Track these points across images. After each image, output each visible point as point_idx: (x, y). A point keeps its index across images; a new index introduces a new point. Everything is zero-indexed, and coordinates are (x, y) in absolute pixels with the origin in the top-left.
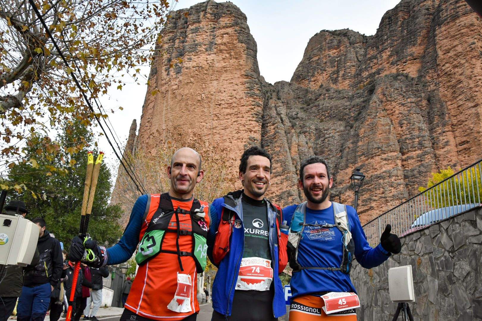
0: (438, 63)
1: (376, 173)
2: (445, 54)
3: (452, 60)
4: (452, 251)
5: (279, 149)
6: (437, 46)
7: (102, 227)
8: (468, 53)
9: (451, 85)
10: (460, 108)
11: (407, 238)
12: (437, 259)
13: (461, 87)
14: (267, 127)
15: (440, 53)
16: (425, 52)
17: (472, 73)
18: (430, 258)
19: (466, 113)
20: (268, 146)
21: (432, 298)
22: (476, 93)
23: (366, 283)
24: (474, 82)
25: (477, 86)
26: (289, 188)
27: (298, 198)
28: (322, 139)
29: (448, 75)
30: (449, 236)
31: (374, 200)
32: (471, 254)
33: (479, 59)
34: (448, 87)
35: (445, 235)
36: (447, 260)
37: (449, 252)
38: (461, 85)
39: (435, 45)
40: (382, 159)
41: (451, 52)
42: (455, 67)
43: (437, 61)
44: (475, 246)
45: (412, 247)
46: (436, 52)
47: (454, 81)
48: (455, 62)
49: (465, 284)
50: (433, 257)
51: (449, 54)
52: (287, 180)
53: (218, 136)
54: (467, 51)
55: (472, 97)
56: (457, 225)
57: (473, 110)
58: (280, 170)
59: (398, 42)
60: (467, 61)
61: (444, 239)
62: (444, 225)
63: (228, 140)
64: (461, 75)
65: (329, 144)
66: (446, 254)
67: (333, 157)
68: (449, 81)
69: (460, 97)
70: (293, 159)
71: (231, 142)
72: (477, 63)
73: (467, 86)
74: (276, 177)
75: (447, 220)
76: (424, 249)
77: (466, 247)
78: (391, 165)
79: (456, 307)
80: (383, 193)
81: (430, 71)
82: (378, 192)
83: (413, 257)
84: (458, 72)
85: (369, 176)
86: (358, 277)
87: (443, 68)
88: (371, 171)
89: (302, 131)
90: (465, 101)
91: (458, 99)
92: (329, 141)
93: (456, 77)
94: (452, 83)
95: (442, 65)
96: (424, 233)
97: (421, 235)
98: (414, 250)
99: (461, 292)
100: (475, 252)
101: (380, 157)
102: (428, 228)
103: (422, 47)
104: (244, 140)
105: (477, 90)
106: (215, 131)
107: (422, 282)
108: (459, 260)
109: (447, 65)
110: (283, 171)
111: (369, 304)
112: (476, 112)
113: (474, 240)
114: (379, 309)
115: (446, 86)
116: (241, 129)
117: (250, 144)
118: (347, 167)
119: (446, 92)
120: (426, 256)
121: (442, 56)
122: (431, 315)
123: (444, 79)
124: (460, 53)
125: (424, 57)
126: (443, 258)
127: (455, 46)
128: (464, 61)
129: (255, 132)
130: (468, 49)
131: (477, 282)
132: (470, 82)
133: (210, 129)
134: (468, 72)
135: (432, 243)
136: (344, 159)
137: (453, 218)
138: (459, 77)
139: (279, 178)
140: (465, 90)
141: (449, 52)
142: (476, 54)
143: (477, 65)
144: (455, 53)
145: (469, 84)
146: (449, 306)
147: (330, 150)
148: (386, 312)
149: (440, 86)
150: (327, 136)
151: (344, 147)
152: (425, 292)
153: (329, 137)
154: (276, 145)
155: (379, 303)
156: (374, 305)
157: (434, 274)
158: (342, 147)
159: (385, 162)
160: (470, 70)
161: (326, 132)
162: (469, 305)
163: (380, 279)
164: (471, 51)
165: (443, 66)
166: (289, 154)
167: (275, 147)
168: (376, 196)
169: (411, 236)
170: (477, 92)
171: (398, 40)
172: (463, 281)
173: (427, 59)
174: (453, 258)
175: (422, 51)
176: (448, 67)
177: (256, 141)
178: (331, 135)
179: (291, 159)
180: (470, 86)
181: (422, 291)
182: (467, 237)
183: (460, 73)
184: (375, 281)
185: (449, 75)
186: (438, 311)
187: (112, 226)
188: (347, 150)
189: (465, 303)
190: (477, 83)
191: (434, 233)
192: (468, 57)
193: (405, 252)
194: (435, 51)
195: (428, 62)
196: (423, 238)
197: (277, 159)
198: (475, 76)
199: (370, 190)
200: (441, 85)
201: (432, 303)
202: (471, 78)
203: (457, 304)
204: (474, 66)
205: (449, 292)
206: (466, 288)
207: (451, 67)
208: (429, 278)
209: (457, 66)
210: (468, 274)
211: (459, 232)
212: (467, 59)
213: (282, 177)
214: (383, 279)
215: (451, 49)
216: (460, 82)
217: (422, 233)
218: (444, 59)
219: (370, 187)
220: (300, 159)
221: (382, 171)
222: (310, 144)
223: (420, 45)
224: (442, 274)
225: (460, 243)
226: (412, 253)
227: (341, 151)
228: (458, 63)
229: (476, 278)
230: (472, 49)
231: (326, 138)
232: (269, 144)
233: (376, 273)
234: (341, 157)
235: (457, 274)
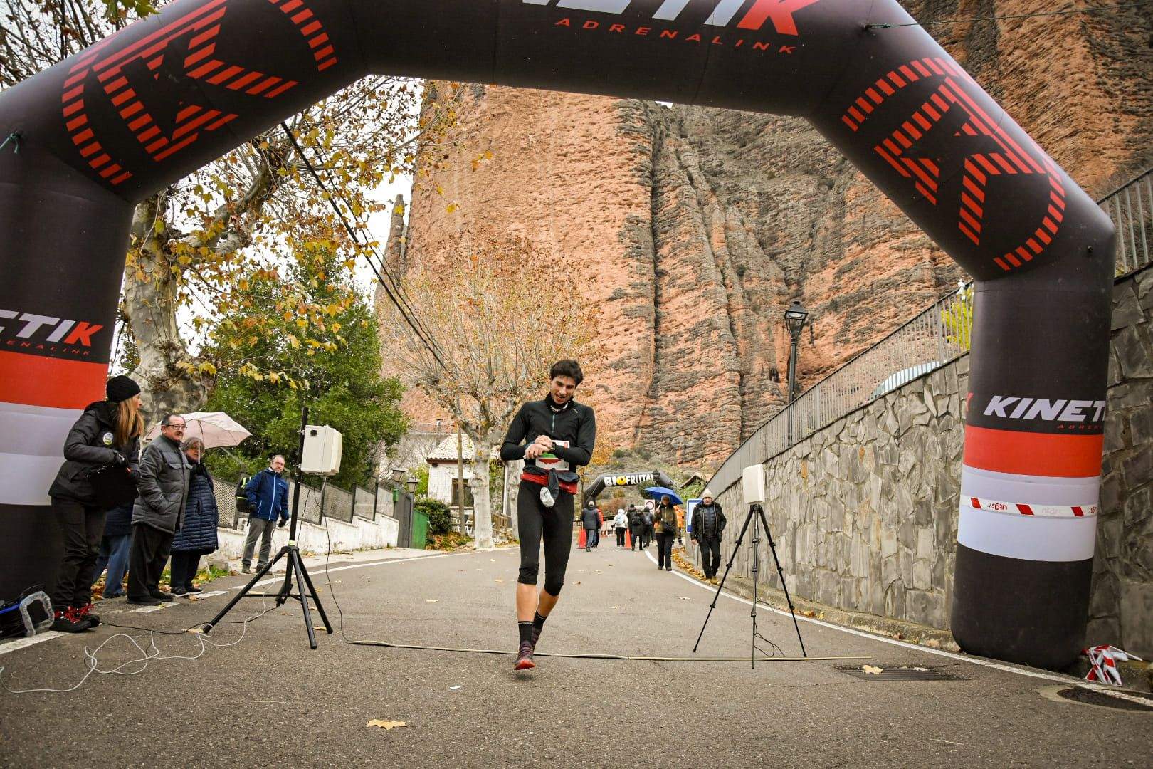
0: (999, 49)
1: (880, 277)
2: (1012, 29)
3: (1026, 41)
4: (898, 437)
5: (688, 237)
6: (997, 15)
7: (373, 417)
8: (1059, 26)
9: (1025, 94)
10: (1043, 140)
11: (849, 418)
12: (882, 448)
13: (1045, 96)
14: (663, 193)
15: (1003, 28)
16: (972, 27)
17: (1065, 68)
18: (874, 447)
19: (1055, 150)
20: (666, 232)
21: (874, 505)
22: (1073, 108)
23: (798, 488)
24: (1070, 86)
25: (1074, 94)
26: (710, 314)
27: (729, 333)
28: (774, 213)
29: (1020, 72)
30: (895, 416)
31: (879, 331)
32: (917, 440)
33: (1079, 39)
34: (1020, 97)
35: (891, 412)
36: (892, 449)
37: (895, 438)
38: (1045, 92)
39: (993, 12)
40: (891, 248)
41: (1025, 24)
42: (1034, 55)
43: (998, 44)
44: (922, 427)
45: (853, 432)
46: (995, 28)
47: (1031, 85)
48: (1034, 46)
49: (909, 481)
50: (878, 445)
51: (1022, 30)
52: (706, 299)
53: (566, 217)
54: (1057, 23)
55: (1066, 116)
56: (904, 399)
57: (1069, 143)
58: (691, 278)
59: (918, 8)
60: (1055, 43)
61: (889, 420)
62: (890, 399)
63: (586, 225)
64: (1044, 72)
65: (787, 223)
66: (892, 440)
67: (795, 248)
68: (1022, 86)
69: (1044, 117)
70: (716, 257)
71: (592, 229)
72: (1075, 46)
73: (1056, 93)
74: (684, 293)
75: (893, 391)
76: (867, 435)
77: (912, 430)
78: (910, 260)
79: (898, 514)
80: (896, 316)
81: (985, 67)
82: (886, 313)
83: (855, 446)
84: (1038, 66)
85: (868, 283)
86: (788, 481)
87: (1010, 59)
88: (872, 273)
89: (732, 199)
90: (1054, 124)
91: (1039, 122)
92: (786, 216)
93: (1035, 76)
94: (1027, 90)
95: (1007, 53)
96: (868, 411)
97: (865, 414)
98: (856, 437)
99: (905, 492)
100: (921, 436)
101: (888, 244)
102: (872, 403)
103: (968, 17)
104: (618, 223)
105: (1075, 101)
106: (558, 208)
107: (864, 482)
108: (905, 449)
109: (1018, 53)
110: (698, 280)
111: (802, 521)
112: (1074, 146)
113: (920, 420)
114: (814, 525)
115: (1015, 96)
116: (611, 201)
117: (630, 231)
118: (824, 266)
119: (1015, 107)
120: (870, 445)
121: (1007, 35)
122: (872, 528)
123: (1013, 80)
124: (1042, 26)
125: (970, 37)
126: (888, 448)
127: (1033, 13)
128: (1050, 43)
129: (638, 205)
130: (1058, 18)
131: (921, 477)
132: (1063, 85)
133: (549, 204)
134: (1058, 66)
135: (877, 424)
136: (818, 251)
137: (899, 388)
138: (1041, 76)
139: (690, 294)
140: (1053, 103)
141: (1020, 26)
142: (1072, 27)
143: (1076, 50)
144: (1032, 26)
145: (1060, 90)
146: (892, 513)
147: (790, 235)
148: (822, 530)
149: (1005, 96)
150: (782, 206)
151: (816, 228)
152: (867, 496)
153: (787, 209)
154: (682, 228)
155: (815, 518)
156: (807, 520)
157: (878, 471)
158: (813, 227)
159: (898, 254)
160: (1062, 61)
161: (779, 198)
162: (912, 509)
163: (816, 482)
164: (1062, 22)
165: (1009, 55)
166: (707, 246)
167: (680, 233)
168: (881, 323)
169: (853, 415)
170: (1076, 105)
171: (919, 4)
172: (908, 477)
173: (978, 40)
174: (898, 446)
175: (967, 26)
176: (1018, 57)
177: (640, 224)
178: (790, 204)
179: (712, 256)
180: (1062, 95)
181: (864, 496)
182: (913, 417)
183: (1043, 67)
184: (810, 485)
185: (1022, 72)
186: (880, 522)
187: (389, 415)
188: (823, 232)
189: (908, 506)
190: (1076, 88)
191: (879, 410)
192: (1057, 35)
193: (845, 440)
194: (993, 24)
195: (980, 48)
196: (866, 418)
197: (685, 257)
198: (1072, 74)
199: (868, 310)
200: (1006, 93)
201: (874, 511)
202: (1063, 78)
203: (901, 510)
204: (1069, 53)
205: (893, 493)
206: (910, 486)
207: (1024, 57)
208: (872, 476)
209: (1037, 54)
210: (913, 467)
211: (906, 410)
212: (1055, 39)
213: (697, 293)
214: (819, 481)
215: (1025, 17)
216: (1042, 86)
217: (866, 410)
218: (1011, 40)
219: (870, 306)
220: (730, 254)
221: (892, 272)
222: (748, 225)
223: (963, 12)
224: (887, 469)
225: (906, 425)
226: (854, 441)
227: (811, 236)
228: (1039, 48)
229: (921, 473)
230: (1066, 18)
231: (781, 211)
232: (667, 228)
233: (811, 472)
234: (812, 247)
235: (901, 469)
